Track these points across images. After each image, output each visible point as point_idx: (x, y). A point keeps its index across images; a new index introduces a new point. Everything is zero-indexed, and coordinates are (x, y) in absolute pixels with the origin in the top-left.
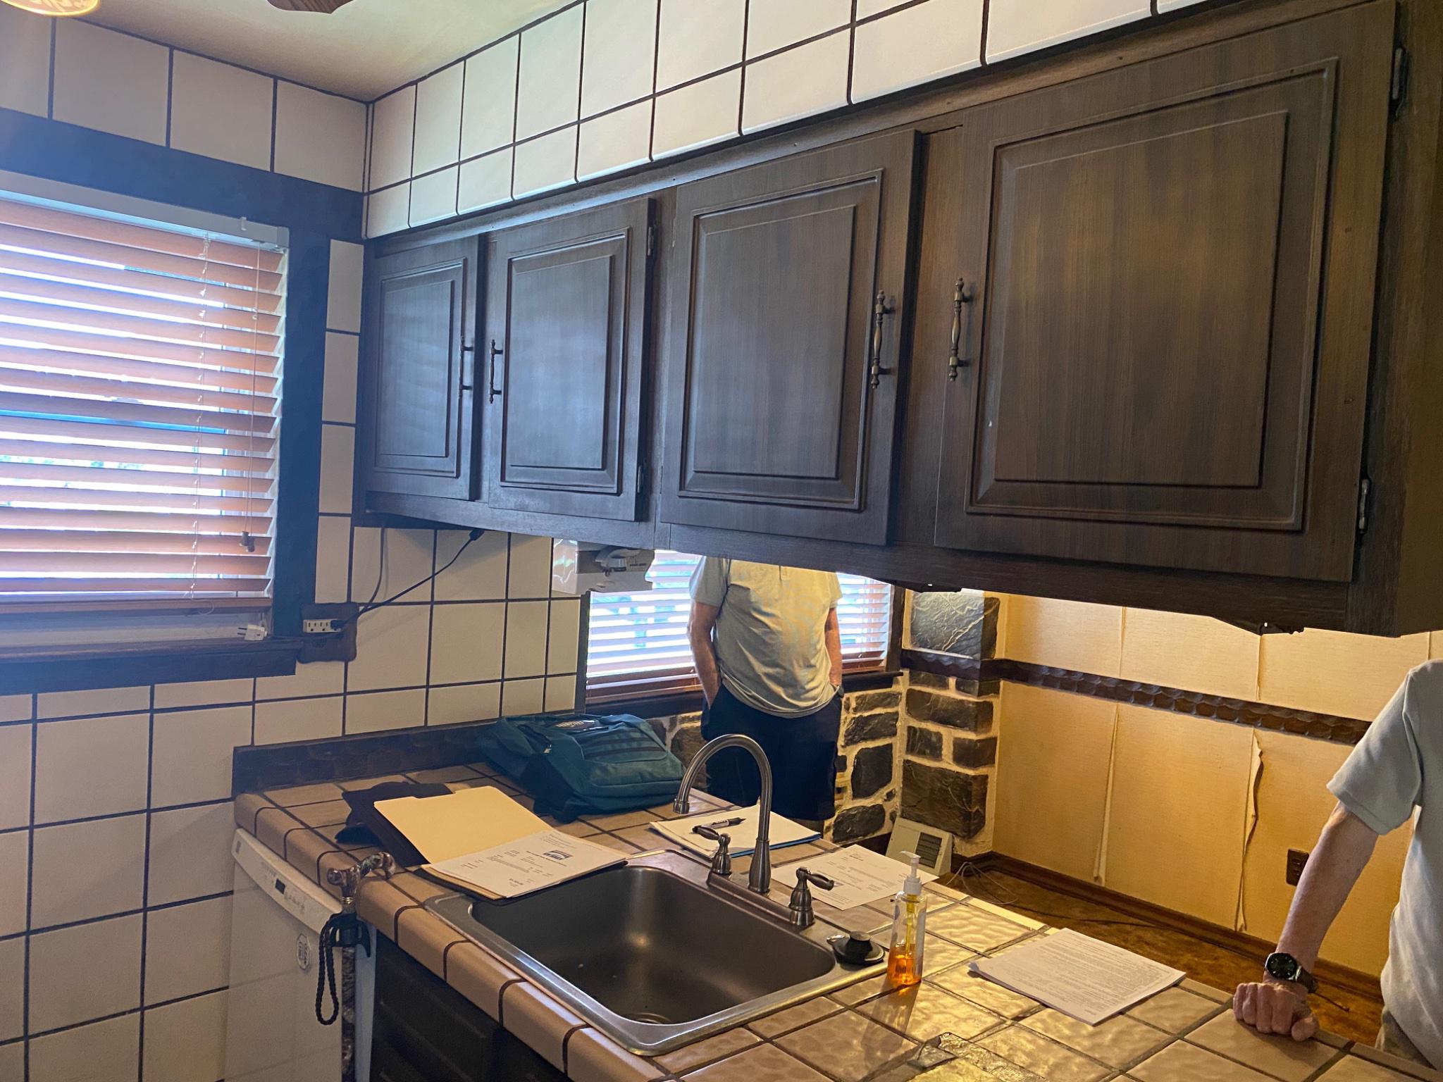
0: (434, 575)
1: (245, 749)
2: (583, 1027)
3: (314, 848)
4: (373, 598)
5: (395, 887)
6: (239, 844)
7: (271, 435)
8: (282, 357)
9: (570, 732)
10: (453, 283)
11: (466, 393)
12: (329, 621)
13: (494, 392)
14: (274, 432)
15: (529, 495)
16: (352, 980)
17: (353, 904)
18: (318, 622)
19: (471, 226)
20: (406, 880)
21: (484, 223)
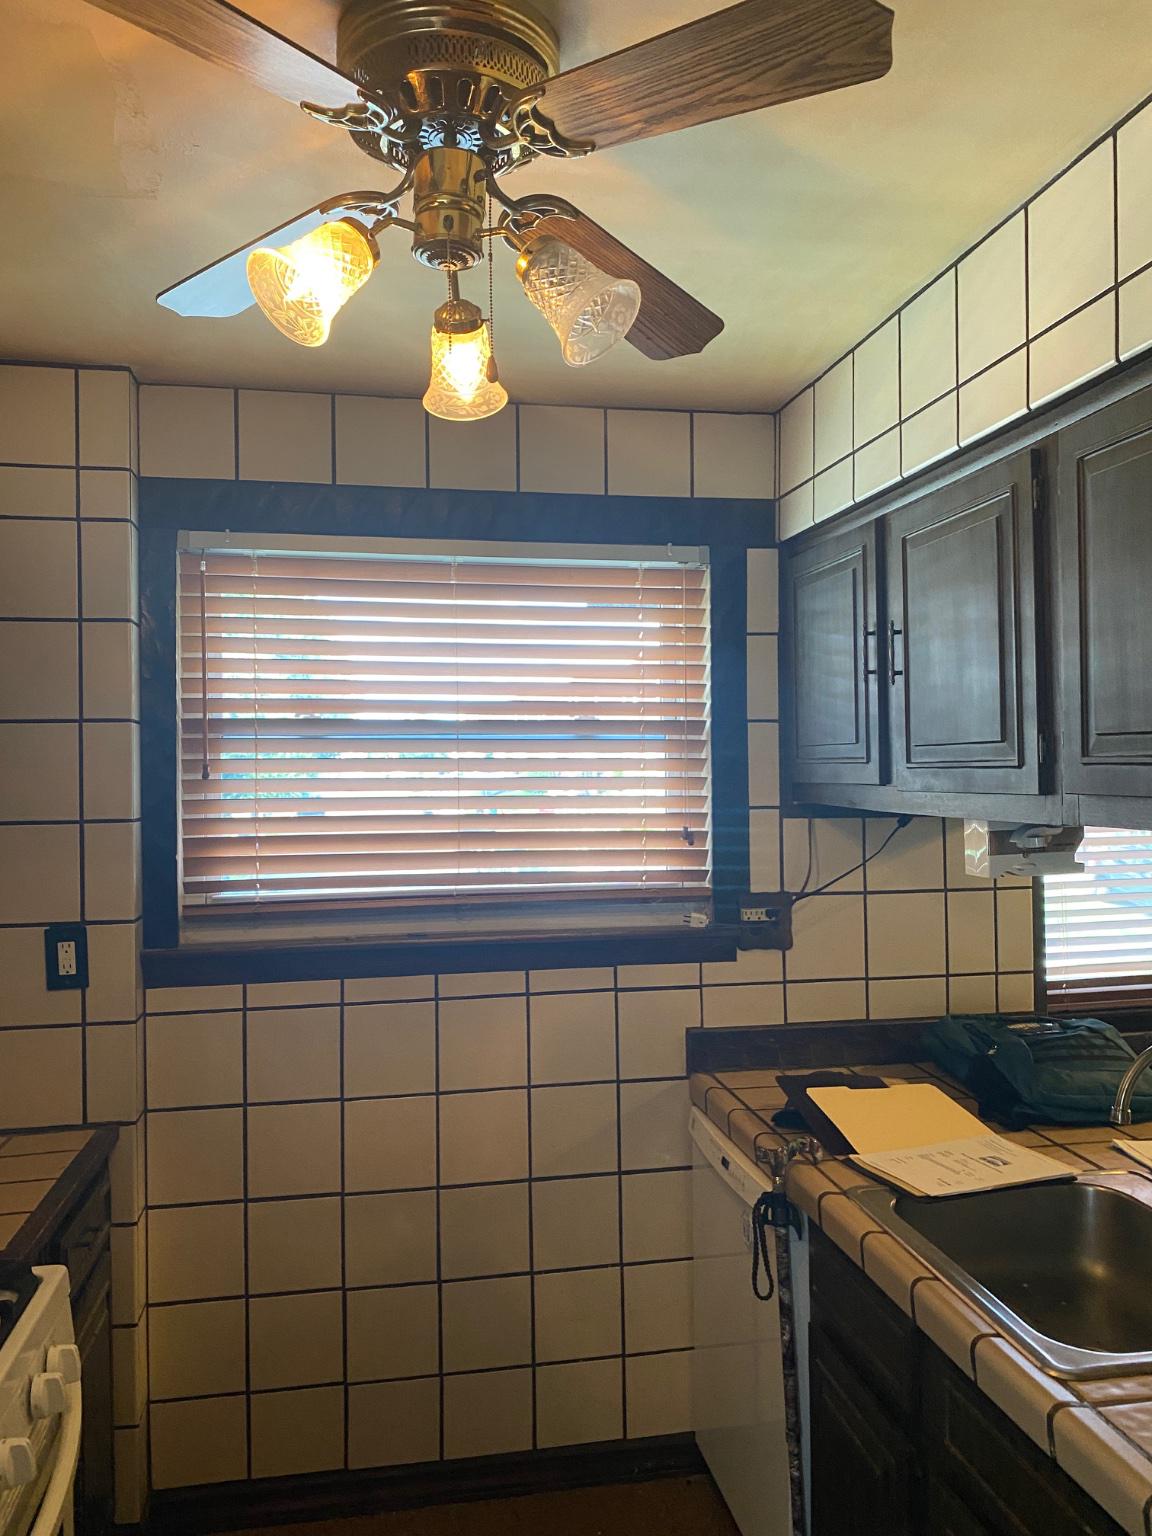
0: (865, 861)
1: (695, 1031)
2: (994, 1335)
3: (751, 1128)
4: (804, 888)
5: (822, 1173)
6: (694, 1121)
7: (703, 737)
8: (709, 665)
9: (1020, 1033)
10: (854, 571)
11: (872, 677)
12: (764, 910)
13: (896, 673)
14: (705, 736)
15: (935, 775)
16: (786, 1260)
17: (784, 1184)
18: (754, 911)
19: (869, 512)
20: (834, 1168)
21: (880, 507)
